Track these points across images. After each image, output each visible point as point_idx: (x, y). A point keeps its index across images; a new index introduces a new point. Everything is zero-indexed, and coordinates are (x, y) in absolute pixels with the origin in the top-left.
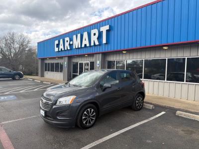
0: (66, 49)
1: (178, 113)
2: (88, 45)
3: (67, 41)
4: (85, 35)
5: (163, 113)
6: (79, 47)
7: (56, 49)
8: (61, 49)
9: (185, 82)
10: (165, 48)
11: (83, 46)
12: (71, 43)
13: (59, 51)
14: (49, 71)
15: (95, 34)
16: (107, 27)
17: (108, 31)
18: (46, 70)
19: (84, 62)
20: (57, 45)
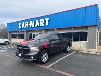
0: (26, 27)
1: (80, 51)
3: (27, 24)
4: (37, 21)
5: (75, 52)
6: (34, 26)
7: (20, 27)
8: (23, 27)
9: (80, 41)
10: (73, 28)
11: (36, 26)
12: (29, 24)
13: (21, 28)
14: (14, 38)
15: (42, 21)
16: (48, 19)
18: (12, 38)
19: (35, 34)
20: (20, 25)
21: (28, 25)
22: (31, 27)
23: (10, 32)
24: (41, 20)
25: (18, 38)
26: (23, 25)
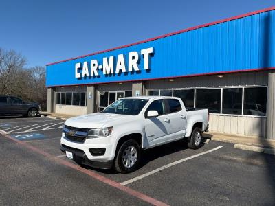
0: (92, 75)
2: (124, 71)
3: (94, 65)
6: (112, 72)
7: (78, 75)
8: (85, 75)
9: (242, 115)
10: (220, 76)
11: (117, 71)
12: (100, 67)
14: (63, 103)
16: (150, 50)
17: (151, 55)
18: (58, 103)
19: (116, 92)
20: (79, 69)
21: (98, 69)
22: (104, 73)
23: (54, 88)
24: (131, 54)
25: (74, 104)
26: (84, 69)
